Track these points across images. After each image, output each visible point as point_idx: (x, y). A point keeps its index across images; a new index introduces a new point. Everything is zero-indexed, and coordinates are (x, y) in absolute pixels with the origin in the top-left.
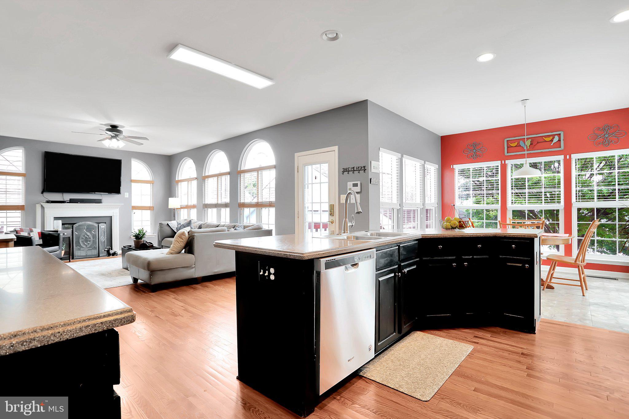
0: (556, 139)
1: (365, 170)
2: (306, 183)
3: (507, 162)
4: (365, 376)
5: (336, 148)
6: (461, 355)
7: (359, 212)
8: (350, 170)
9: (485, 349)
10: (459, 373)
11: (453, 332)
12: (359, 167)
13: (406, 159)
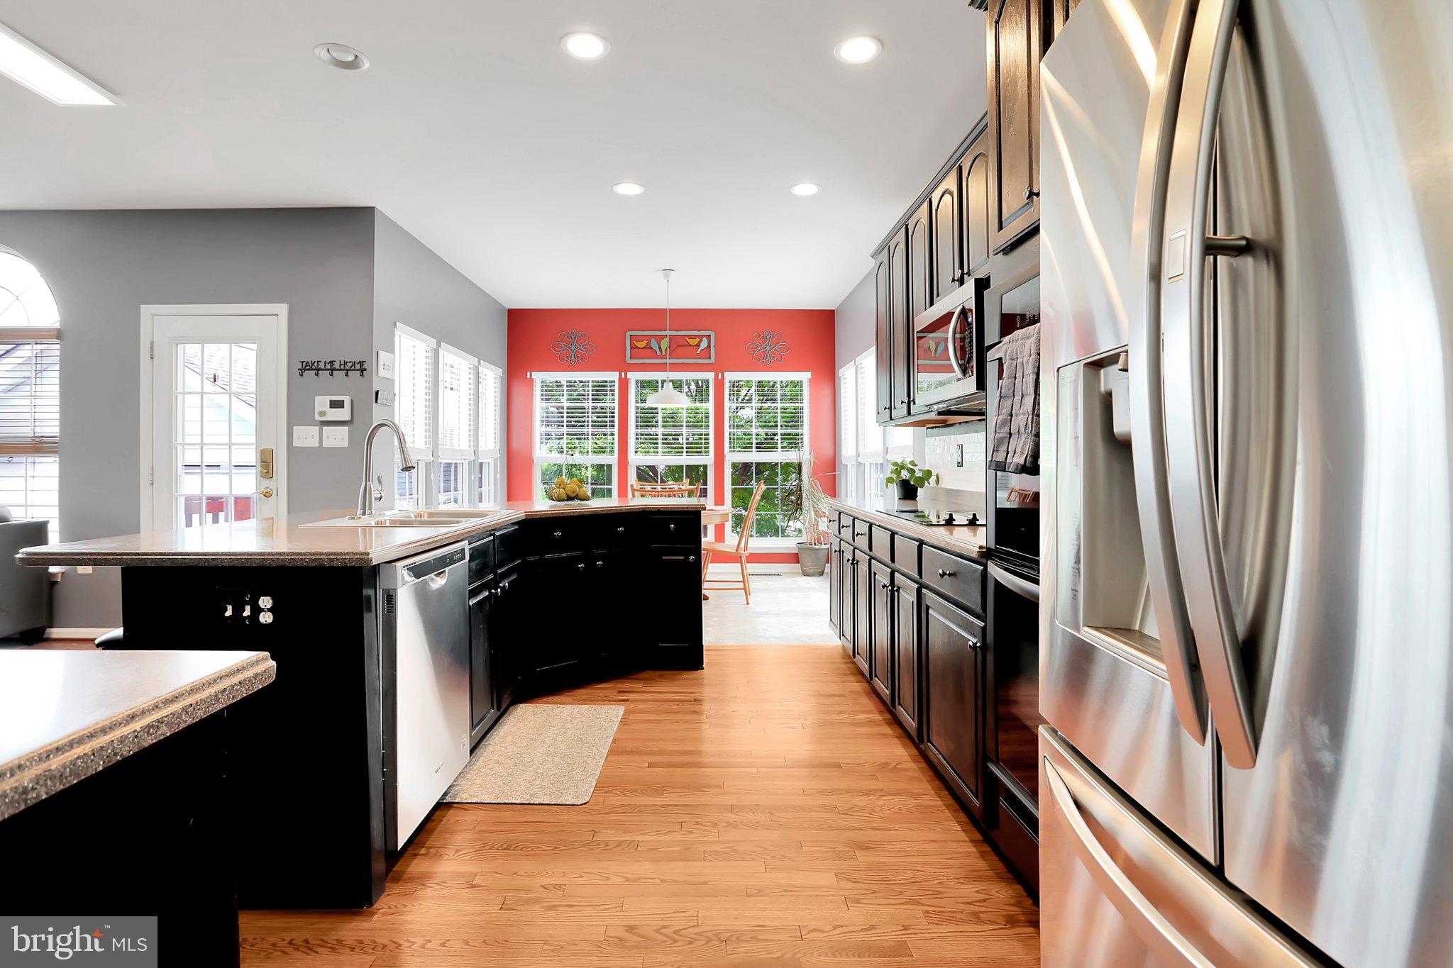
0: (704, 344)
1: (362, 371)
2: (180, 389)
3: (630, 374)
4: (457, 801)
5: (282, 309)
6: (611, 724)
7: (410, 467)
8: (322, 366)
9: (642, 706)
10: (616, 750)
11: (581, 692)
12: (346, 363)
13: (446, 353)
